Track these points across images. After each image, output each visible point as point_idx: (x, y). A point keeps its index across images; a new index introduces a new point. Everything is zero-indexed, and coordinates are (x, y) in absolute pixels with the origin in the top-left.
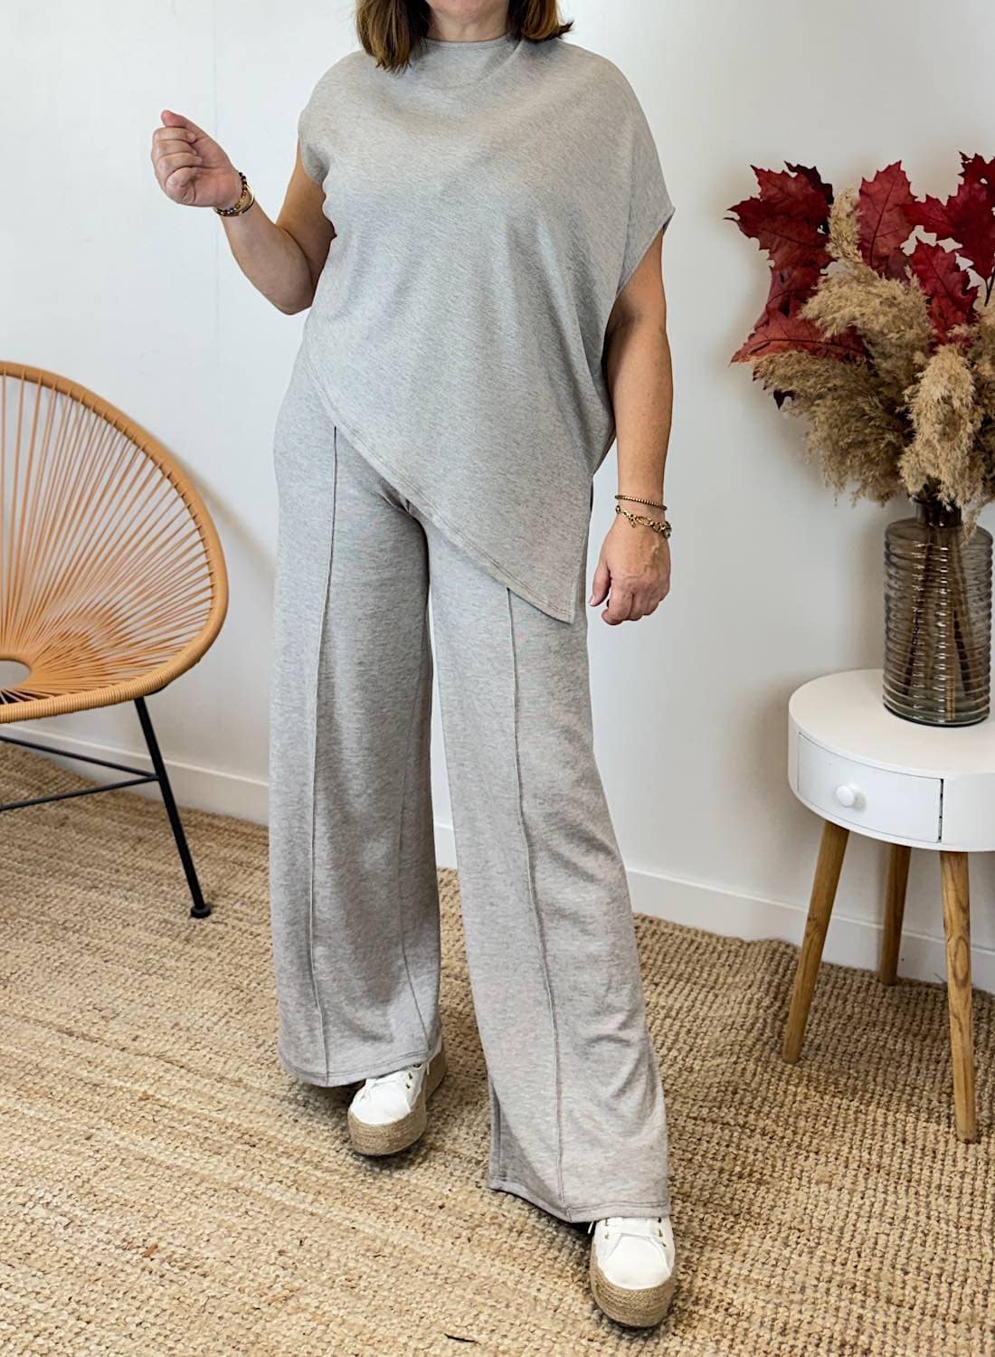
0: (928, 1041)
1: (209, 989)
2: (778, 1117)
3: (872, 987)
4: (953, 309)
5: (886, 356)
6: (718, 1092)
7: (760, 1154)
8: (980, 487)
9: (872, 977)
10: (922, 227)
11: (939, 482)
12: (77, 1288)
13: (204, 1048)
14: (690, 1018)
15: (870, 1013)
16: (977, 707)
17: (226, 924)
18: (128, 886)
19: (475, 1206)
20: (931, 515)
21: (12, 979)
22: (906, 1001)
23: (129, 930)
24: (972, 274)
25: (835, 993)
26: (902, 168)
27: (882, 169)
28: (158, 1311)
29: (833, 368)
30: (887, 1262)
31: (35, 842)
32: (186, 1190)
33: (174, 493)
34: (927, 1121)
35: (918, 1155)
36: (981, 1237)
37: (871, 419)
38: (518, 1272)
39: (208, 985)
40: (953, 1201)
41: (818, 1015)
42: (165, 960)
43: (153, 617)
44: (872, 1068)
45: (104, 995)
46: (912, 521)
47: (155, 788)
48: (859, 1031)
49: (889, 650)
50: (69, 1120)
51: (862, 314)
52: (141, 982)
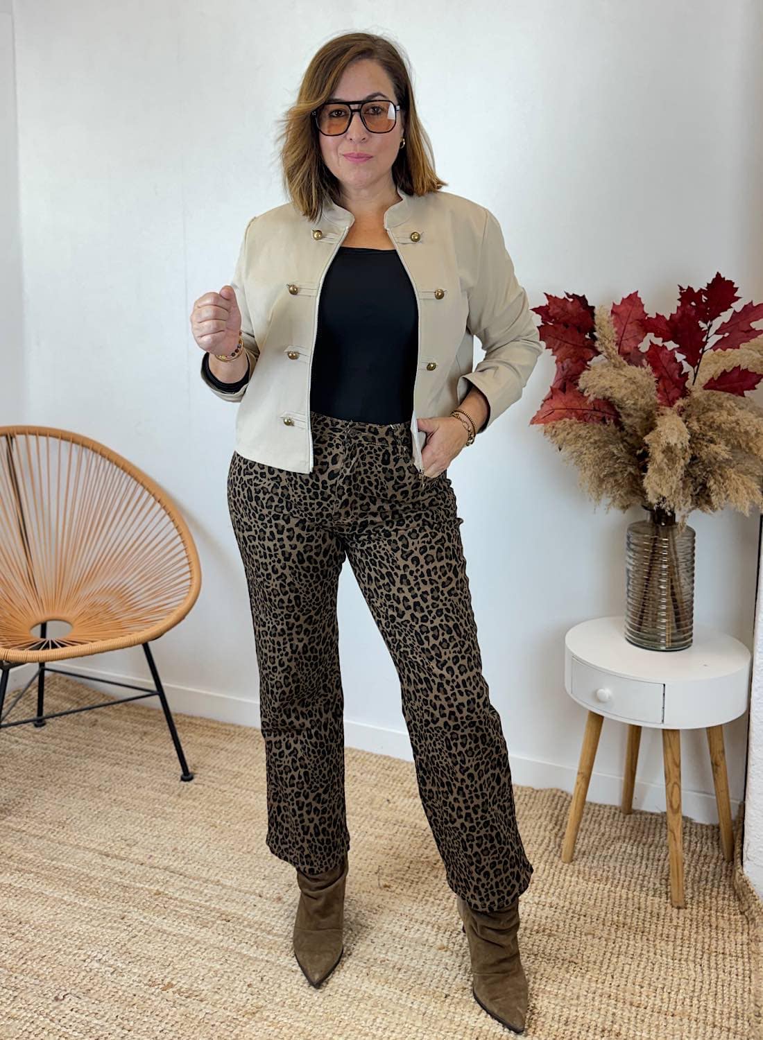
0: (653, 848)
2: (560, 894)
3: (617, 816)
4: (672, 387)
5: (629, 415)
7: (549, 920)
8: (690, 501)
9: (616, 809)
10: (653, 334)
12: (121, 1010)
13: (194, 863)
15: (616, 831)
16: (685, 639)
17: (203, 785)
18: (138, 763)
19: (371, 954)
20: (656, 518)
21: (68, 822)
22: (638, 823)
23: (141, 790)
24: (685, 364)
25: (594, 819)
26: (639, 295)
27: (625, 297)
28: (173, 1023)
29: (594, 428)
30: (630, 981)
31: (76, 737)
32: (187, 949)
34: (653, 896)
35: (649, 916)
36: (688, 965)
37: (618, 458)
38: (398, 991)
39: (194, 823)
40: (671, 944)
41: (583, 833)
42: (165, 808)
43: (150, 592)
44: (618, 865)
45: (127, 831)
46: (645, 522)
47: (156, 700)
48: (609, 842)
49: (629, 603)
50: (110, 908)
51: (611, 387)
52: (151, 822)
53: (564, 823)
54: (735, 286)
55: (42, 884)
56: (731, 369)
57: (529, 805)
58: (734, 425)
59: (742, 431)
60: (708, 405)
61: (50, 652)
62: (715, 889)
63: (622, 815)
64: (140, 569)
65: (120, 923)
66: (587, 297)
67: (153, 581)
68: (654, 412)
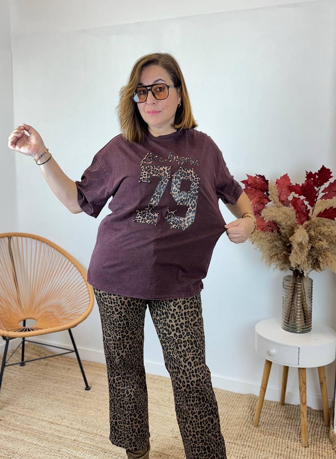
0: (294, 420)
1: (91, 410)
2: (253, 442)
3: (278, 406)
4: (303, 216)
5: (283, 229)
6: (236, 436)
7: (248, 452)
8: (310, 266)
9: (277, 403)
10: (294, 192)
13: (91, 427)
14: (227, 415)
15: (277, 413)
17: (95, 392)
18: (66, 382)
20: (296, 274)
21: (35, 408)
22: (287, 409)
23: (67, 394)
24: (308, 206)
25: (268, 407)
26: (288, 175)
27: (282, 176)
29: (268, 234)
33: (77, 271)
34: (294, 442)
35: (292, 451)
37: (279, 247)
39: (91, 409)
41: (263, 414)
42: (78, 402)
43: (72, 306)
44: (278, 428)
45: (61, 412)
46: (290, 276)
47: (74, 354)
48: (275, 418)
49: (283, 312)
50: (53, 446)
51: (275, 216)
52: (72, 409)
53: (254, 410)
54: (331, 171)
55: (24, 436)
56: (329, 208)
57: (239, 401)
58: (330, 233)
59: (334, 235)
60: (319, 224)
61: (27, 333)
62: (321, 439)
63: (280, 406)
64: (67, 296)
65: (58, 453)
66: (265, 176)
67: (73, 301)
68: (294, 227)
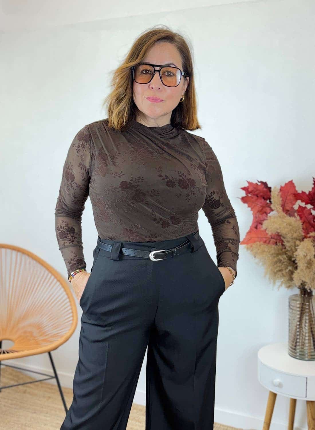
4: (310, 227)
10: (300, 201)
11: (305, 282)
18: (45, 412)
20: (303, 293)
26: (294, 182)
27: (287, 182)
29: (271, 247)
31: (16, 398)
43: (54, 326)
46: (297, 294)
47: (54, 380)
49: (290, 335)
51: (280, 228)
66: (268, 183)
